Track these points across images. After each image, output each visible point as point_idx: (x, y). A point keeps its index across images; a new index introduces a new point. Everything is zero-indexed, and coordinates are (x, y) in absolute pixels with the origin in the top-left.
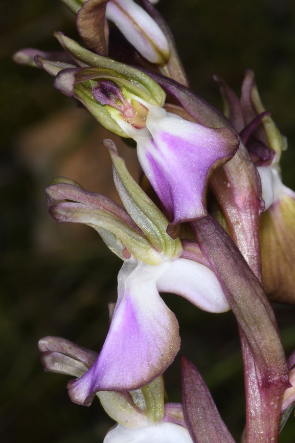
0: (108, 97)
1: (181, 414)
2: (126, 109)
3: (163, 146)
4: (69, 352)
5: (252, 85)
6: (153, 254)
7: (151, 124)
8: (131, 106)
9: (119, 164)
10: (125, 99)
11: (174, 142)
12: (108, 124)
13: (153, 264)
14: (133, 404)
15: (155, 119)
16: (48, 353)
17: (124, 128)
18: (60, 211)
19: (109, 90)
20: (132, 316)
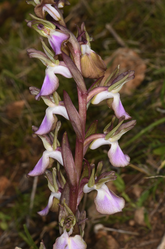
0: (41, 28)
1: (63, 103)
2: (45, 30)
3: (53, 38)
4: (36, 90)
5: (84, 26)
6: (53, 64)
7: (51, 34)
8: (47, 30)
9: (43, 43)
10: (45, 28)
11: (56, 37)
12: (42, 34)
13: (53, 67)
14: (52, 101)
15: (52, 32)
16: (31, 90)
17: (45, 35)
18: (30, 55)
19: (41, 26)
20: (48, 79)
